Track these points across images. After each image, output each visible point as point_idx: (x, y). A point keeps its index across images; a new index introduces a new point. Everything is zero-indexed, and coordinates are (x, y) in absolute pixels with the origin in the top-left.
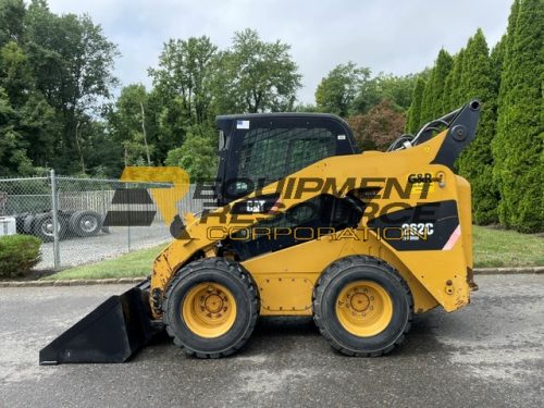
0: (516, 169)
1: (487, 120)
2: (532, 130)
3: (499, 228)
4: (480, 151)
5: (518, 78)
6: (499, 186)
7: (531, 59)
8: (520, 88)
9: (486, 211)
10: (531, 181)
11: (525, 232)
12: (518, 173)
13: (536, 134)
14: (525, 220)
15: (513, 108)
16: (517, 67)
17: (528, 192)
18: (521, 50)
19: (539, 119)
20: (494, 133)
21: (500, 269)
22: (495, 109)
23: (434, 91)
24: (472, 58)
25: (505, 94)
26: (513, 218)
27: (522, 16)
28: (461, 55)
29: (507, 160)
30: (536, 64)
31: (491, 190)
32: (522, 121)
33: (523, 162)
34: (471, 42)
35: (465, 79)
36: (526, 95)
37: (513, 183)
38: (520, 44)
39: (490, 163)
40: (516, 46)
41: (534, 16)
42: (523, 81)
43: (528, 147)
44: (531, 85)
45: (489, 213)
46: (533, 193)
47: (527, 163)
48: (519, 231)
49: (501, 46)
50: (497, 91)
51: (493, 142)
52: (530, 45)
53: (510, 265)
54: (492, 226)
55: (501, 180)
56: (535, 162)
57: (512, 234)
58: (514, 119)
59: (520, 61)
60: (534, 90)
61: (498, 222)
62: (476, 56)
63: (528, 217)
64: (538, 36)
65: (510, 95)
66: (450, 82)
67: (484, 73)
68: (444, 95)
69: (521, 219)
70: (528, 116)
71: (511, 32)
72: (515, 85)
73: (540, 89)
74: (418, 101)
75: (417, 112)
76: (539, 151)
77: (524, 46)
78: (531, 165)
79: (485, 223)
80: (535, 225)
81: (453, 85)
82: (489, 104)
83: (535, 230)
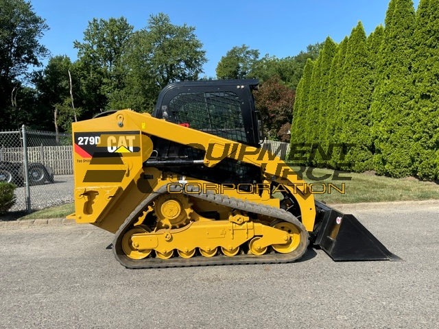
0: (389, 128)
1: (365, 90)
2: (402, 99)
3: (373, 174)
4: (360, 115)
5: (392, 59)
7: (402, 45)
8: (394, 67)
9: (363, 161)
11: (396, 177)
12: (391, 131)
13: (405, 102)
14: (396, 168)
15: (388, 82)
16: (392, 50)
18: (395, 37)
21: (394, 203)
22: (371, 82)
23: (322, 69)
24: (354, 43)
26: (385, 166)
27: (397, 12)
28: (345, 41)
29: (383, 122)
30: (406, 49)
31: (368, 145)
32: (394, 92)
33: (395, 123)
34: (354, 31)
35: (349, 60)
36: (399, 72)
37: (388, 139)
38: (396, 32)
39: (367, 124)
40: (391, 34)
42: (396, 62)
44: (402, 65)
45: (364, 164)
47: (398, 124)
49: (379, 32)
50: (372, 69)
52: (402, 34)
54: (367, 173)
55: (377, 137)
56: (405, 123)
58: (389, 90)
60: (404, 69)
61: (372, 170)
62: (357, 41)
64: (409, 27)
65: (385, 72)
66: (335, 62)
68: (330, 72)
69: (392, 167)
70: (400, 88)
71: (388, 23)
72: (390, 64)
73: (410, 68)
74: (308, 76)
75: (307, 85)
76: (407, 115)
77: (398, 34)
78: (401, 125)
79: (362, 171)
80: (403, 170)
81: (338, 64)
82: (366, 79)
83: (403, 175)
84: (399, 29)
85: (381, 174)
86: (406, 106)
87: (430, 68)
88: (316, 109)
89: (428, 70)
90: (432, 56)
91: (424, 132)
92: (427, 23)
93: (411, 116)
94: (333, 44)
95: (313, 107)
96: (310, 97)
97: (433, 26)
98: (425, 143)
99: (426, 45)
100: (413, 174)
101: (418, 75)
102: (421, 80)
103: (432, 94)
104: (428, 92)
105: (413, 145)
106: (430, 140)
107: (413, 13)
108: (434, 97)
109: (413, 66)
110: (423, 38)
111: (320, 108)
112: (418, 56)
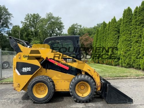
1: (116, 39)
3: (119, 67)
5: (125, 29)
6: (120, 56)
7: (129, 25)
8: (126, 32)
9: (116, 62)
10: (129, 55)
11: (127, 68)
12: (125, 53)
13: (130, 43)
14: (127, 65)
15: (124, 37)
16: (125, 26)
17: (128, 58)
18: (126, 22)
19: (131, 40)
20: (118, 43)
21: (128, 78)
22: (118, 37)
23: (102, 32)
24: (113, 24)
25: (121, 33)
26: (124, 64)
27: (127, 14)
28: (110, 23)
29: (122, 50)
30: (130, 26)
31: (118, 57)
32: (126, 40)
33: (126, 50)
34: (112, 20)
35: (111, 29)
36: (128, 34)
37: (124, 55)
38: (126, 21)
39: (117, 50)
40: (125, 21)
41: (130, 14)
42: (127, 30)
43: (128, 46)
44: (129, 31)
46: (129, 58)
47: (128, 50)
48: (125, 68)
49: (121, 20)
50: (119, 32)
51: (118, 45)
52: (129, 21)
53: (130, 77)
54: (117, 66)
55: (121, 55)
56: (130, 50)
57: (123, 68)
58: (124, 39)
59: (126, 25)
60: (129, 32)
61: (119, 65)
62: (114, 23)
63: (128, 64)
64: (131, 19)
65: (123, 33)
66: (106, 30)
67: (116, 28)
68: (105, 33)
69: (126, 65)
70: (128, 39)
71: (124, 18)
72: (124, 31)
73: (131, 32)
74: (97, 34)
75: (97, 36)
76: (131, 47)
77: (127, 21)
78: (129, 51)
79: (116, 65)
80: (130, 66)
81: (107, 30)
82: (117, 35)
83: (130, 67)
84: (127, 20)
85: (122, 67)
86: (130, 45)
88: (100, 45)
89: (138, 33)
91: (137, 53)
92: (136, 18)
93: (132, 48)
94: (106, 24)
95: (99, 44)
96: (98, 41)
97: (139, 19)
98: (137, 57)
99: (136, 25)
100: (133, 67)
101: (134, 34)
102: (135, 36)
103: (139, 41)
104: (138, 40)
105: (133, 57)
106: (138, 56)
107: (132, 14)
108: (139, 42)
109: (132, 32)
110: (135, 22)
111: (102, 44)
112: (134, 28)
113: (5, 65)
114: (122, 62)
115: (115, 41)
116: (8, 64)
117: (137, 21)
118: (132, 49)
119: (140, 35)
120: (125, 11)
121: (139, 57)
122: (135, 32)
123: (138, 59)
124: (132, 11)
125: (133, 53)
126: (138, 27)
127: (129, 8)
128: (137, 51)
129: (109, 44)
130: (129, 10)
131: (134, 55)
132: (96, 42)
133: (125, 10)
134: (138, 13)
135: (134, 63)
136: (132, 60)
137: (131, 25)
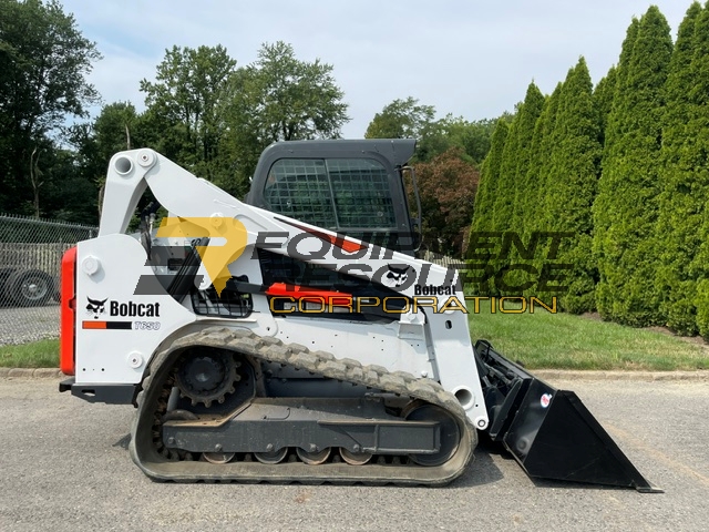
0: (622, 240)
1: (586, 175)
2: (645, 192)
3: (596, 318)
4: (575, 216)
5: (630, 122)
6: (599, 261)
7: (648, 99)
9: (579, 294)
10: (642, 257)
11: (632, 324)
12: (625, 246)
13: (650, 197)
14: (631, 309)
15: (622, 161)
16: (630, 108)
17: (637, 272)
18: (636, 86)
19: (655, 177)
20: (595, 193)
22: (597, 161)
23: (519, 137)
24: (570, 94)
25: (612, 143)
26: (615, 305)
27: (640, 42)
28: (558, 91)
29: (612, 229)
30: (654, 106)
31: (588, 266)
32: (632, 179)
33: (631, 232)
34: (571, 74)
35: (560, 123)
36: (640, 146)
37: (619, 258)
38: (637, 77)
39: (588, 232)
40: (630, 79)
41: (655, 43)
42: (636, 127)
43: (640, 213)
44: (647, 132)
45: (583, 298)
46: (643, 274)
47: (637, 234)
48: (622, 323)
50: (601, 139)
52: (649, 80)
54: (587, 315)
55: (602, 255)
56: (648, 234)
58: (623, 174)
59: (635, 101)
60: (650, 139)
61: (594, 310)
62: (576, 92)
63: (636, 306)
64: (658, 70)
65: (618, 144)
66: (541, 126)
67: (585, 114)
68: (533, 142)
69: (625, 307)
70: (641, 172)
71: (625, 62)
72: (626, 131)
73: (659, 139)
74: (499, 149)
75: (496, 163)
76: (653, 219)
77: (641, 81)
78: (642, 237)
79: (579, 311)
80: (643, 315)
81: (545, 130)
82: (589, 155)
83: (643, 323)
84: (643, 72)
85: (607, 320)
86: (652, 204)
87: (692, 139)
88: (508, 203)
89: (690, 142)
90: (696, 117)
91: (680, 249)
92: (689, 62)
93: (659, 220)
94: (539, 97)
95: (504, 199)
96: (501, 183)
97: (699, 67)
98: (681, 268)
99: (686, 99)
100: (661, 321)
101: (671, 149)
102: (676, 160)
103: (693, 186)
104: (688, 180)
105: (661, 269)
106: (688, 263)
107: (668, 45)
108: (697, 189)
109: (664, 134)
110: (681, 87)
111: (515, 202)
112: (673, 117)
113: (32, 286)
114: (607, 292)
115: (581, 184)
116: (44, 283)
117: (688, 78)
118: (658, 226)
119: (703, 150)
120: (634, 30)
121: (689, 269)
122: (677, 134)
123: (688, 283)
124: (669, 29)
125: (663, 249)
126: (692, 108)
127: (653, 11)
128: (684, 235)
129: (548, 196)
130: (654, 20)
131: (668, 256)
132: (489, 190)
133: (635, 21)
134: (695, 38)
135: (668, 299)
136: (658, 287)
137: (662, 104)
